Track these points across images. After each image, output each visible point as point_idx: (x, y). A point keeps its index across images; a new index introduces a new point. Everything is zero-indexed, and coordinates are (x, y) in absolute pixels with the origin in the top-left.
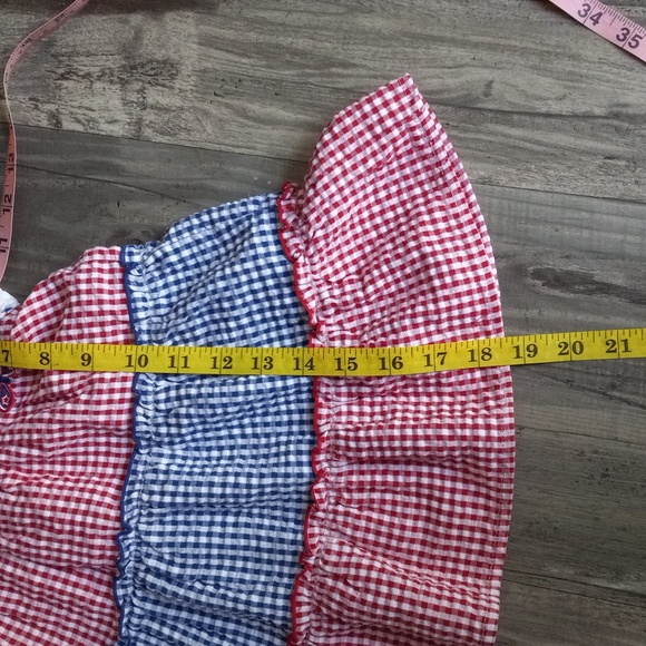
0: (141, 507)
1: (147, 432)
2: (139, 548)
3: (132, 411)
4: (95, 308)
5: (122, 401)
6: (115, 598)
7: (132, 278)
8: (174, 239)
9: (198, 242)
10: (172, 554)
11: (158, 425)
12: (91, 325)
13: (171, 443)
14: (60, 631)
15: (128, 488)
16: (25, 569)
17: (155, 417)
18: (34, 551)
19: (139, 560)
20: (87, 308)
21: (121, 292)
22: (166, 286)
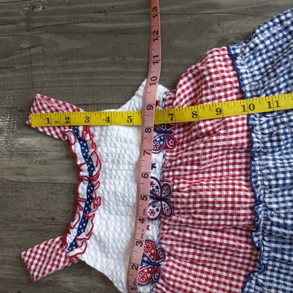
0: (264, 189)
1: (259, 147)
2: (266, 213)
3: (249, 136)
4: (221, 81)
5: (243, 131)
6: (253, 243)
7: (238, 62)
8: (260, 36)
9: (274, 35)
10: (286, 213)
11: (265, 143)
12: (219, 91)
13: (273, 152)
14: (220, 266)
15: (253, 180)
16: (197, 234)
17: (262, 138)
18: (203, 222)
19: (267, 219)
20: (217, 82)
21: (233, 70)
22: (257, 63)
